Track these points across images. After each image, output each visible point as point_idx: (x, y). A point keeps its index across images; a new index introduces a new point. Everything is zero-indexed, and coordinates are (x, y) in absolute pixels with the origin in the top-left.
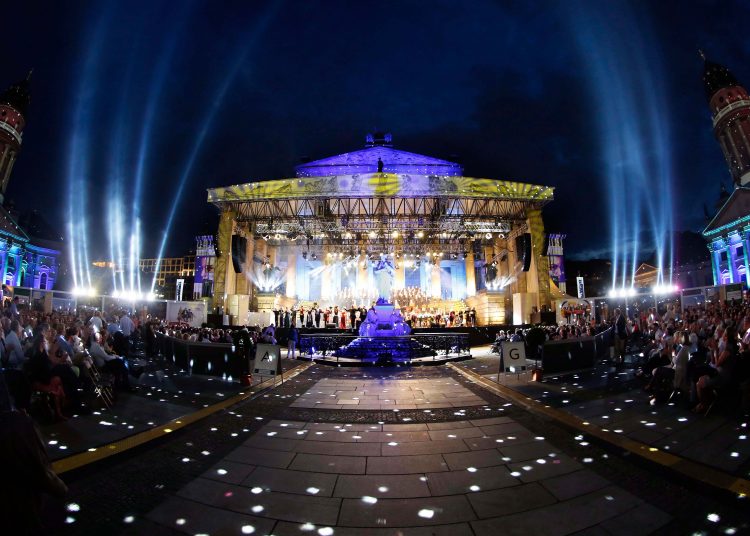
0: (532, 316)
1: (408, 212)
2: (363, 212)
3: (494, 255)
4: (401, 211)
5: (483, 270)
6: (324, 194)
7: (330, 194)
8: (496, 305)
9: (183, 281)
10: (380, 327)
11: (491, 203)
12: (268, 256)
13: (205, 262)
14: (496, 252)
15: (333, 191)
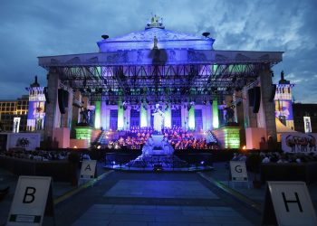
0: (261, 144)
1: (173, 74)
2: (144, 74)
3: (232, 101)
4: (169, 74)
5: (225, 112)
6: (120, 64)
7: (123, 64)
8: (234, 135)
9: (19, 119)
10: (156, 148)
11: (231, 67)
12: (83, 102)
13: (36, 105)
14: (234, 100)
15: (125, 61)
